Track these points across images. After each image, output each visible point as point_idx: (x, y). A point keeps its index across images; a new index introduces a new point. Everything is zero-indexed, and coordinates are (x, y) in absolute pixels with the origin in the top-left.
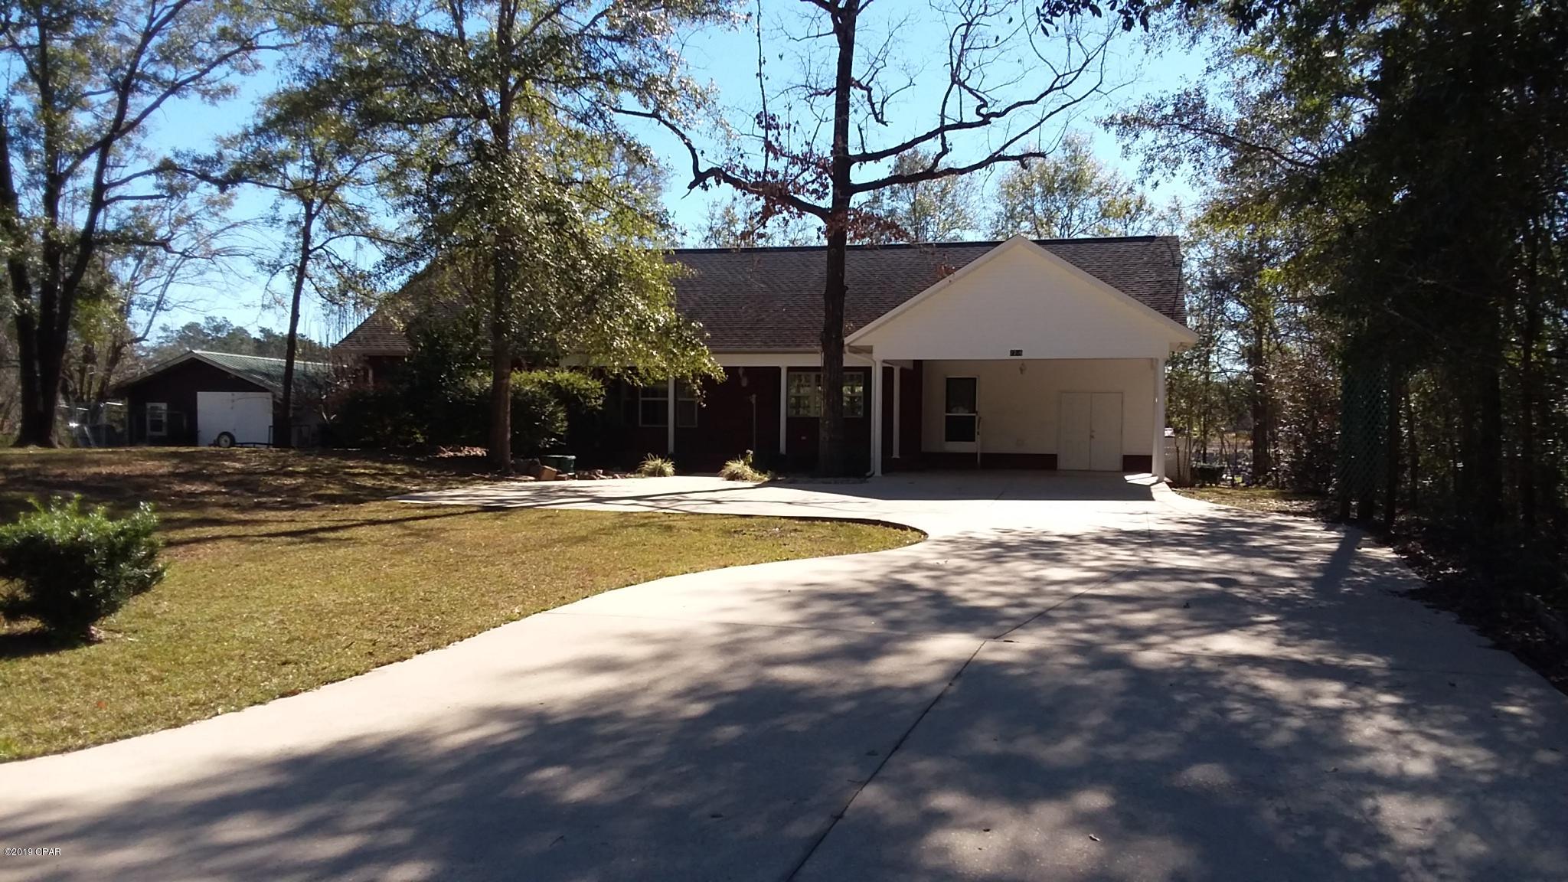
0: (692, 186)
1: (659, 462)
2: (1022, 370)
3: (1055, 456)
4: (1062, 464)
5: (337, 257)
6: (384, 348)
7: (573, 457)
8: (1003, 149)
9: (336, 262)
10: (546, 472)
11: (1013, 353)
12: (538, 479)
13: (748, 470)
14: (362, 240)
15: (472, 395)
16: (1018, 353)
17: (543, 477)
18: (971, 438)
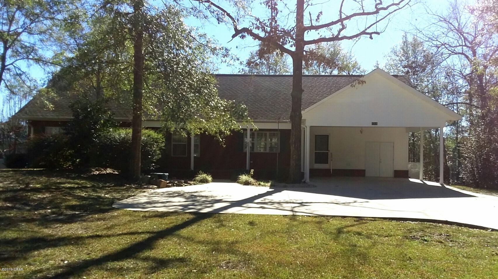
0: (234, 36)
1: (205, 175)
2: (361, 132)
3: (365, 170)
4: (367, 174)
5: (20, 69)
6: (41, 117)
7: (168, 174)
8: (366, 30)
9: (19, 72)
10: (162, 183)
11: (373, 124)
12: (159, 187)
13: (251, 180)
14: (31, 62)
15: (116, 141)
16: (375, 124)
17: (161, 186)
18: (326, 162)
